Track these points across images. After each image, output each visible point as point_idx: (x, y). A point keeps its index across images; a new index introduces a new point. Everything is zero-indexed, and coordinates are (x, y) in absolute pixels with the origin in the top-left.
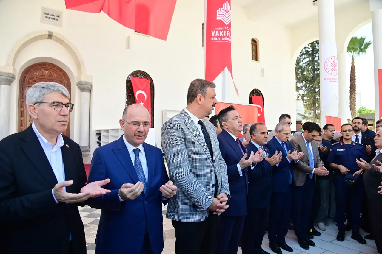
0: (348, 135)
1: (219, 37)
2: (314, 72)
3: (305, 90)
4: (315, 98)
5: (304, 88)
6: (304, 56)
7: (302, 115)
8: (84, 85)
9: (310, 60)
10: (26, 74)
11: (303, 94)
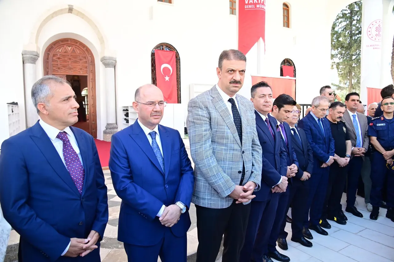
0: (390, 108)
1: (253, 4)
2: (351, 37)
3: (340, 58)
4: (351, 66)
5: (339, 56)
6: (340, 20)
7: (337, 86)
8: (108, 61)
9: (347, 24)
10: (49, 51)
11: (339, 62)
